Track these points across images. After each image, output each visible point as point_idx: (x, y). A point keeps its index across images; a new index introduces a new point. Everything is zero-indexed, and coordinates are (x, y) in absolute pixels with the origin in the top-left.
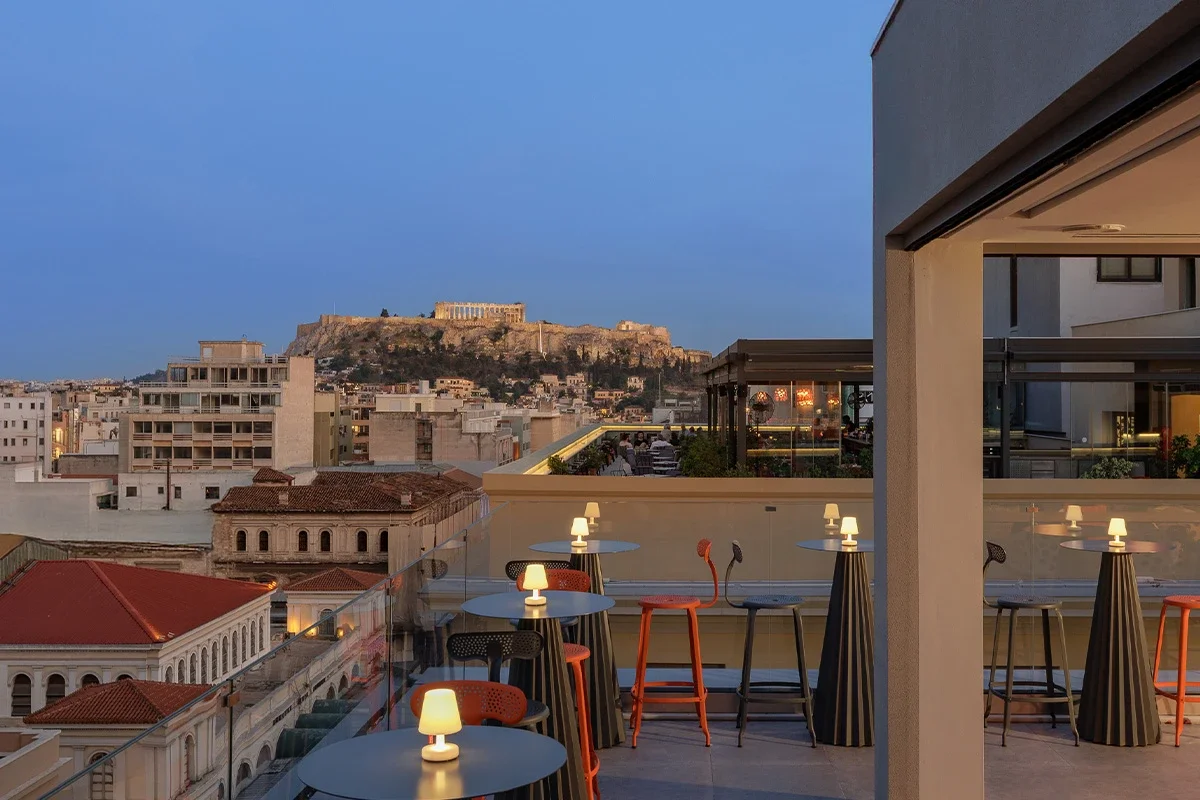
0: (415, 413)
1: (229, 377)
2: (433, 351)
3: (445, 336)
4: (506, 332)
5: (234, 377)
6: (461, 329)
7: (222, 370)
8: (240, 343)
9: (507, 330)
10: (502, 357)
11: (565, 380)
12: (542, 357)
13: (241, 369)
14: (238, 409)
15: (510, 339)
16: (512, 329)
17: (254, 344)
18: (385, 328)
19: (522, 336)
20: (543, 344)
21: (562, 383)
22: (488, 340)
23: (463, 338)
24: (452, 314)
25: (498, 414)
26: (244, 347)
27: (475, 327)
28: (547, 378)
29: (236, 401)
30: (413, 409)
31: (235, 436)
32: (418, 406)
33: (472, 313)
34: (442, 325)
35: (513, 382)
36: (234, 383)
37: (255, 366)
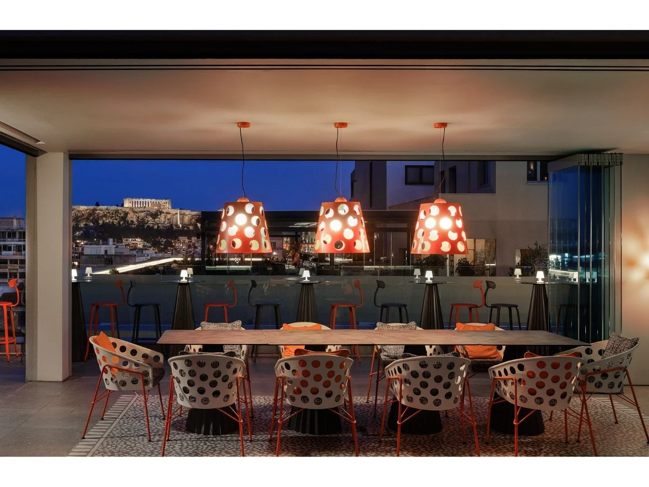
0: (104, 255)
1: (7, 237)
2: (123, 224)
3: (129, 216)
4: (161, 214)
5: (9, 236)
6: (136, 212)
7: (3, 232)
8: (13, 218)
9: (161, 212)
10: (158, 227)
11: (191, 239)
12: (179, 227)
13: (13, 232)
14: (11, 252)
15: (162, 218)
16: (163, 213)
17: (20, 219)
18: (97, 212)
19: (169, 216)
20: (180, 220)
21: (189, 240)
22: (151, 218)
23: (138, 217)
24: (132, 205)
25: (148, 256)
26: (15, 221)
27: (144, 211)
28: (182, 239)
29: (10, 249)
30: (103, 253)
31: (9, 266)
32: (106, 251)
33: (143, 204)
34: (127, 210)
35: (164, 240)
36: (9, 240)
37: (20, 230)
